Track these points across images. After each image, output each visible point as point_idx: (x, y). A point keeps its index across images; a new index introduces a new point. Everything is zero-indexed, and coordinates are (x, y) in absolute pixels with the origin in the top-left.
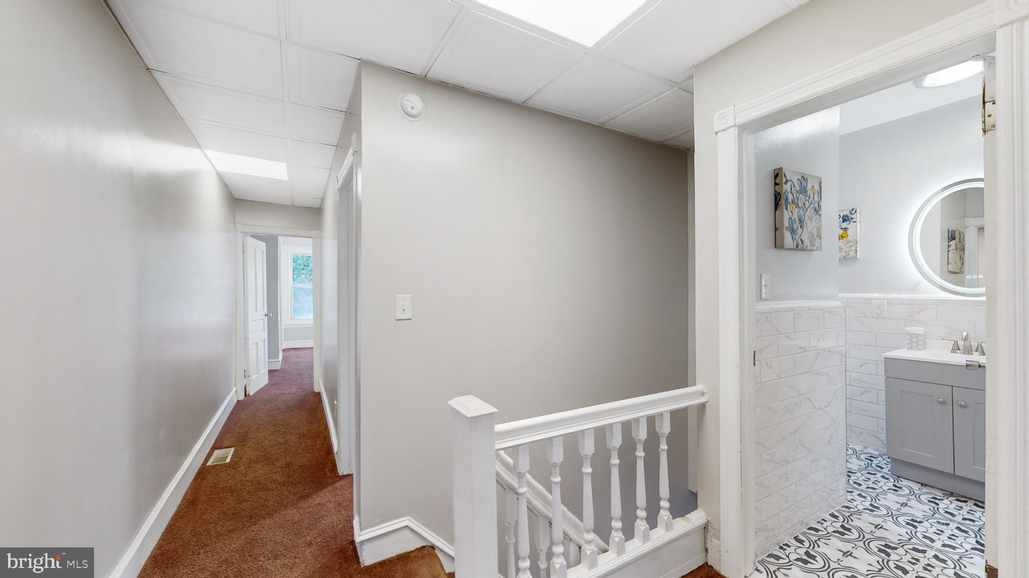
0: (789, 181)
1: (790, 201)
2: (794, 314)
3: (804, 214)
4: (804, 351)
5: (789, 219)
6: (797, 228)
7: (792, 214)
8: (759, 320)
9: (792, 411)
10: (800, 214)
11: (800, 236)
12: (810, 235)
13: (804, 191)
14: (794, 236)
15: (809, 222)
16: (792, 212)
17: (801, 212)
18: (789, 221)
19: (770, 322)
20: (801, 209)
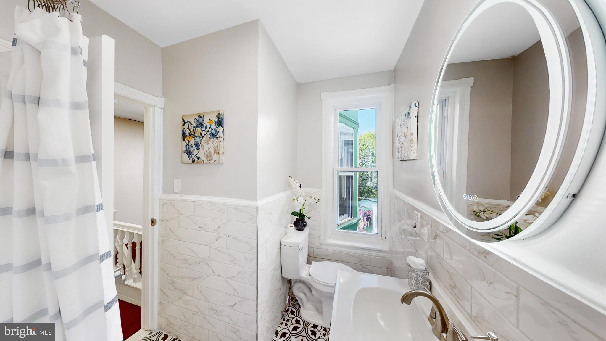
0: (187, 122)
1: (188, 134)
2: (195, 204)
3: (201, 140)
4: (203, 230)
5: (186, 146)
6: (194, 150)
7: (189, 143)
8: (165, 204)
9: (191, 265)
10: (196, 140)
11: (197, 155)
12: (207, 153)
13: (200, 125)
14: (191, 156)
15: (205, 145)
16: (188, 141)
17: (198, 139)
18: (186, 147)
19: (173, 206)
20: (198, 138)
